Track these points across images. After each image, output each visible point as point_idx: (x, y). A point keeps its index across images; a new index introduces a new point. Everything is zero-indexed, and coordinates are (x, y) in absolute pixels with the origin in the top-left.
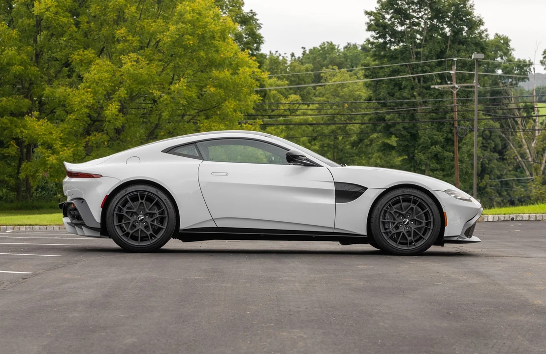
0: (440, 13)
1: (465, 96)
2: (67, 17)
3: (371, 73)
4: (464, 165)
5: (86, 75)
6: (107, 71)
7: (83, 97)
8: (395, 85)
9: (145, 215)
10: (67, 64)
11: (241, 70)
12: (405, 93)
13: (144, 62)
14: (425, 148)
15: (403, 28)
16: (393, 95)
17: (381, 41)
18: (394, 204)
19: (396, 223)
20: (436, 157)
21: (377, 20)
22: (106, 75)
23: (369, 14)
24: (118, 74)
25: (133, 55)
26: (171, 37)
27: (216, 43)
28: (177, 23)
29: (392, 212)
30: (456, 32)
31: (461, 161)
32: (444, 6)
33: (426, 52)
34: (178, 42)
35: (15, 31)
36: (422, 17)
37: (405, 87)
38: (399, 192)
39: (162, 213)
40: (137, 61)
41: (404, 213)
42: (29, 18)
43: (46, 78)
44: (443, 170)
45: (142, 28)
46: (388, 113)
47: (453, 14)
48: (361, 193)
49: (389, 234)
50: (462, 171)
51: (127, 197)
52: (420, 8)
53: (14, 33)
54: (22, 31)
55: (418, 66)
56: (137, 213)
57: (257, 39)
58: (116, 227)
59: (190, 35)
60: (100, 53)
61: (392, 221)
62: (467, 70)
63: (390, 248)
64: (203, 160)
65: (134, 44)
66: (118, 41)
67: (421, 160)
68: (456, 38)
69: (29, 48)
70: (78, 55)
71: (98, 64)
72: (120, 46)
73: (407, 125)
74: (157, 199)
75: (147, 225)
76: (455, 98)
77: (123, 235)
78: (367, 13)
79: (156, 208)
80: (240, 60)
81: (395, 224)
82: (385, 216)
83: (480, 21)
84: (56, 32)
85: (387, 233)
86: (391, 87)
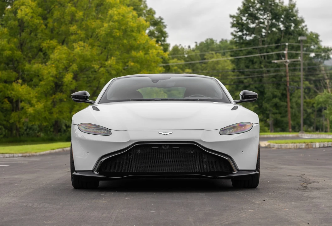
0: (277, 15)
1: (294, 67)
2: (39, 19)
3: (234, 54)
4: (294, 110)
5: (51, 56)
6: (65, 54)
7: (50, 70)
8: (250, 61)
10: (41, 50)
11: (151, 51)
12: (256, 66)
13: (88, 48)
14: (269, 100)
15: (254, 25)
16: (248, 67)
17: (240, 34)
20: (276, 106)
21: (237, 21)
22: (64, 56)
24: (72, 55)
25: (81, 43)
26: (105, 31)
27: (134, 34)
28: (109, 22)
30: (288, 27)
31: (292, 108)
32: (279, 11)
33: (269, 40)
34: (110, 34)
35: (6, 29)
36: (265, 19)
37: (256, 62)
40: (84, 47)
42: (15, 20)
43: (27, 59)
44: (280, 113)
45: (87, 25)
46: (245, 79)
47: (285, 16)
50: (292, 114)
52: (264, 13)
54: (11, 29)
55: (263, 48)
57: (163, 35)
59: (117, 29)
60: (62, 42)
62: (295, 51)
65: (82, 36)
66: (72, 34)
67: (266, 108)
68: (287, 32)
69: (15, 40)
70: (47, 43)
71: (59, 49)
72: (73, 37)
76: (288, 68)
78: (231, 16)
80: (150, 45)
83: (302, 20)
84: (34, 30)
86: (247, 62)
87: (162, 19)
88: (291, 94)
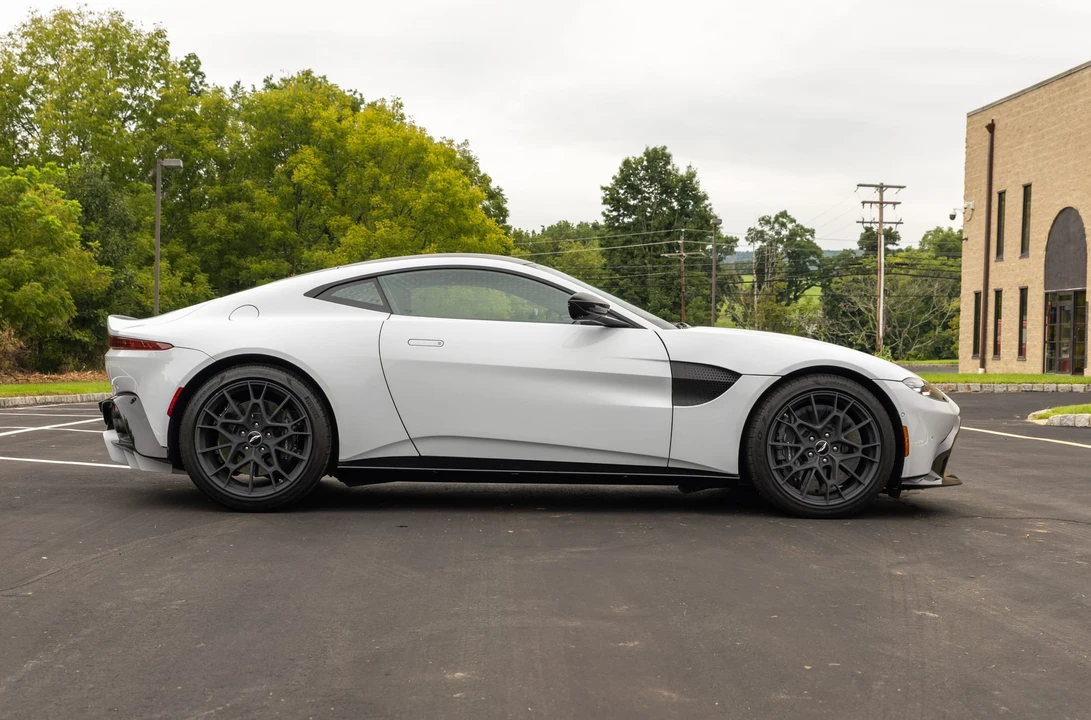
0: (669, 188)
1: (692, 263)
2: (325, 185)
3: (606, 243)
5: (342, 240)
6: (362, 236)
8: (628, 254)
9: (265, 430)
10: (326, 231)
12: (637, 261)
13: (397, 228)
15: (635, 202)
16: (626, 263)
17: (615, 213)
18: (797, 407)
19: (802, 449)
21: (611, 195)
22: (361, 240)
23: (605, 189)
25: (387, 222)
26: (423, 205)
27: (465, 210)
28: (429, 192)
29: (794, 426)
30: (684, 206)
32: (673, 182)
33: (656, 225)
34: (429, 209)
36: (652, 192)
37: (637, 256)
38: (808, 383)
39: (301, 427)
40: (391, 227)
41: (819, 427)
42: (288, 185)
43: (305, 243)
45: (396, 196)
47: (681, 190)
48: (727, 386)
49: (785, 472)
51: (225, 392)
52: (651, 184)
53: (275, 200)
54: (283, 198)
55: (648, 236)
56: (247, 425)
57: (502, 213)
58: (200, 457)
59: (441, 203)
60: (358, 220)
61: (793, 445)
62: (693, 240)
63: (789, 502)
64: (392, 313)
65: (389, 212)
66: (373, 209)
68: (683, 211)
69: (289, 215)
70: (336, 221)
71: (353, 229)
72: (375, 213)
73: (638, 290)
74: (289, 397)
75: (267, 451)
76: (683, 265)
77: (216, 475)
78: (603, 188)
79: (288, 415)
80: (487, 227)
81: (801, 452)
82: (777, 433)
83: (705, 195)
84: (317, 200)
85: (780, 471)
86: (624, 255)
87: (501, 190)
88: (687, 304)
